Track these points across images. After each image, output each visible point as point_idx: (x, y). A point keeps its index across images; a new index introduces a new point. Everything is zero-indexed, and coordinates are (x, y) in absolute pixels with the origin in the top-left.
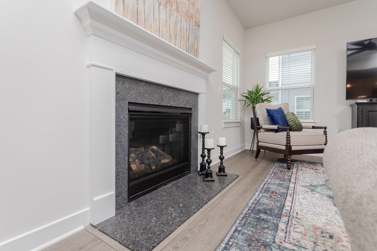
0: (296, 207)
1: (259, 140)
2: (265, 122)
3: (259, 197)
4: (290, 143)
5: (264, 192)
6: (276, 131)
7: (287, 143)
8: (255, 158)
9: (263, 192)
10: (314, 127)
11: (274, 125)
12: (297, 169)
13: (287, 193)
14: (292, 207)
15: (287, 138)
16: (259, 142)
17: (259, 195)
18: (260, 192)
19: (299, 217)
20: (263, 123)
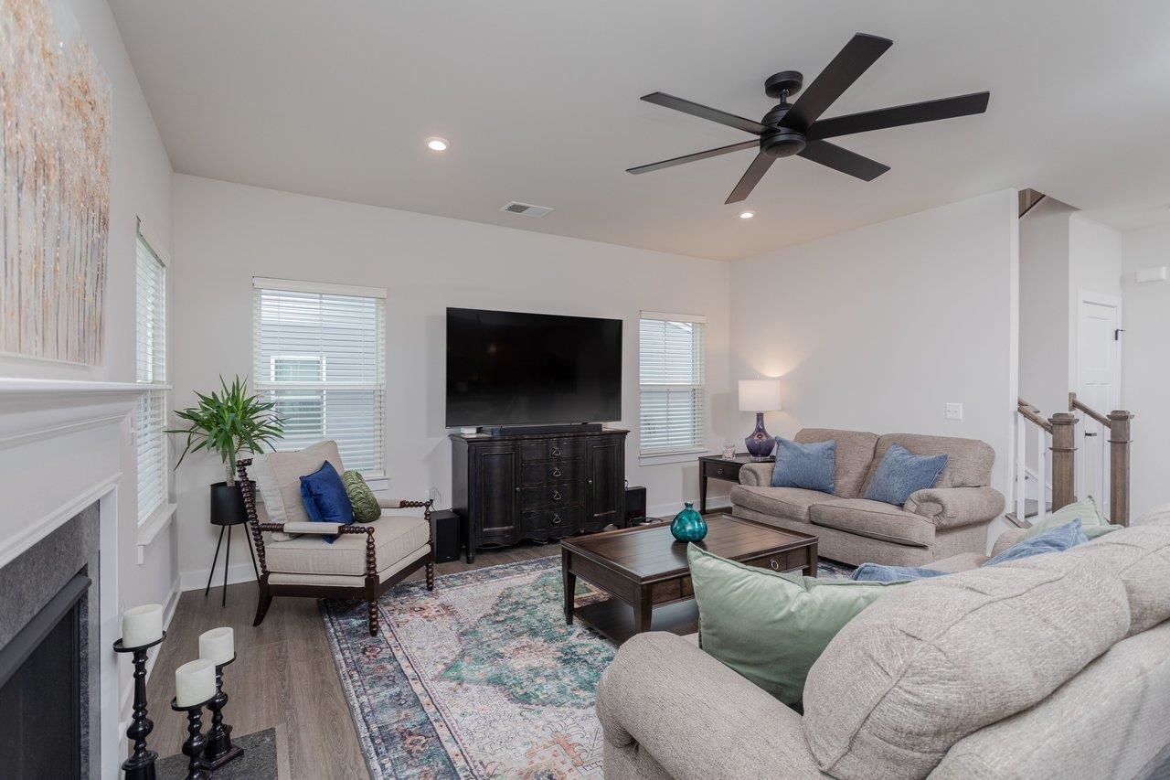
0: (469, 748)
1: (267, 569)
2: (291, 510)
3: (390, 771)
4: (374, 568)
5: (387, 750)
6: (330, 538)
7: (369, 569)
8: (251, 628)
9: (383, 749)
10: (403, 505)
11: (325, 521)
12: (389, 625)
13: (428, 718)
14: (465, 754)
15: (369, 556)
16: (270, 573)
17: (382, 766)
18: (377, 754)
19: (490, 769)
20: (280, 515)
